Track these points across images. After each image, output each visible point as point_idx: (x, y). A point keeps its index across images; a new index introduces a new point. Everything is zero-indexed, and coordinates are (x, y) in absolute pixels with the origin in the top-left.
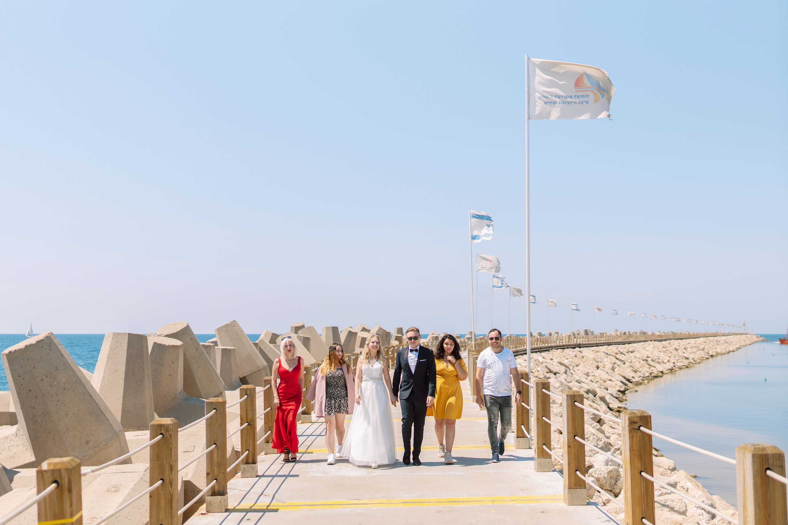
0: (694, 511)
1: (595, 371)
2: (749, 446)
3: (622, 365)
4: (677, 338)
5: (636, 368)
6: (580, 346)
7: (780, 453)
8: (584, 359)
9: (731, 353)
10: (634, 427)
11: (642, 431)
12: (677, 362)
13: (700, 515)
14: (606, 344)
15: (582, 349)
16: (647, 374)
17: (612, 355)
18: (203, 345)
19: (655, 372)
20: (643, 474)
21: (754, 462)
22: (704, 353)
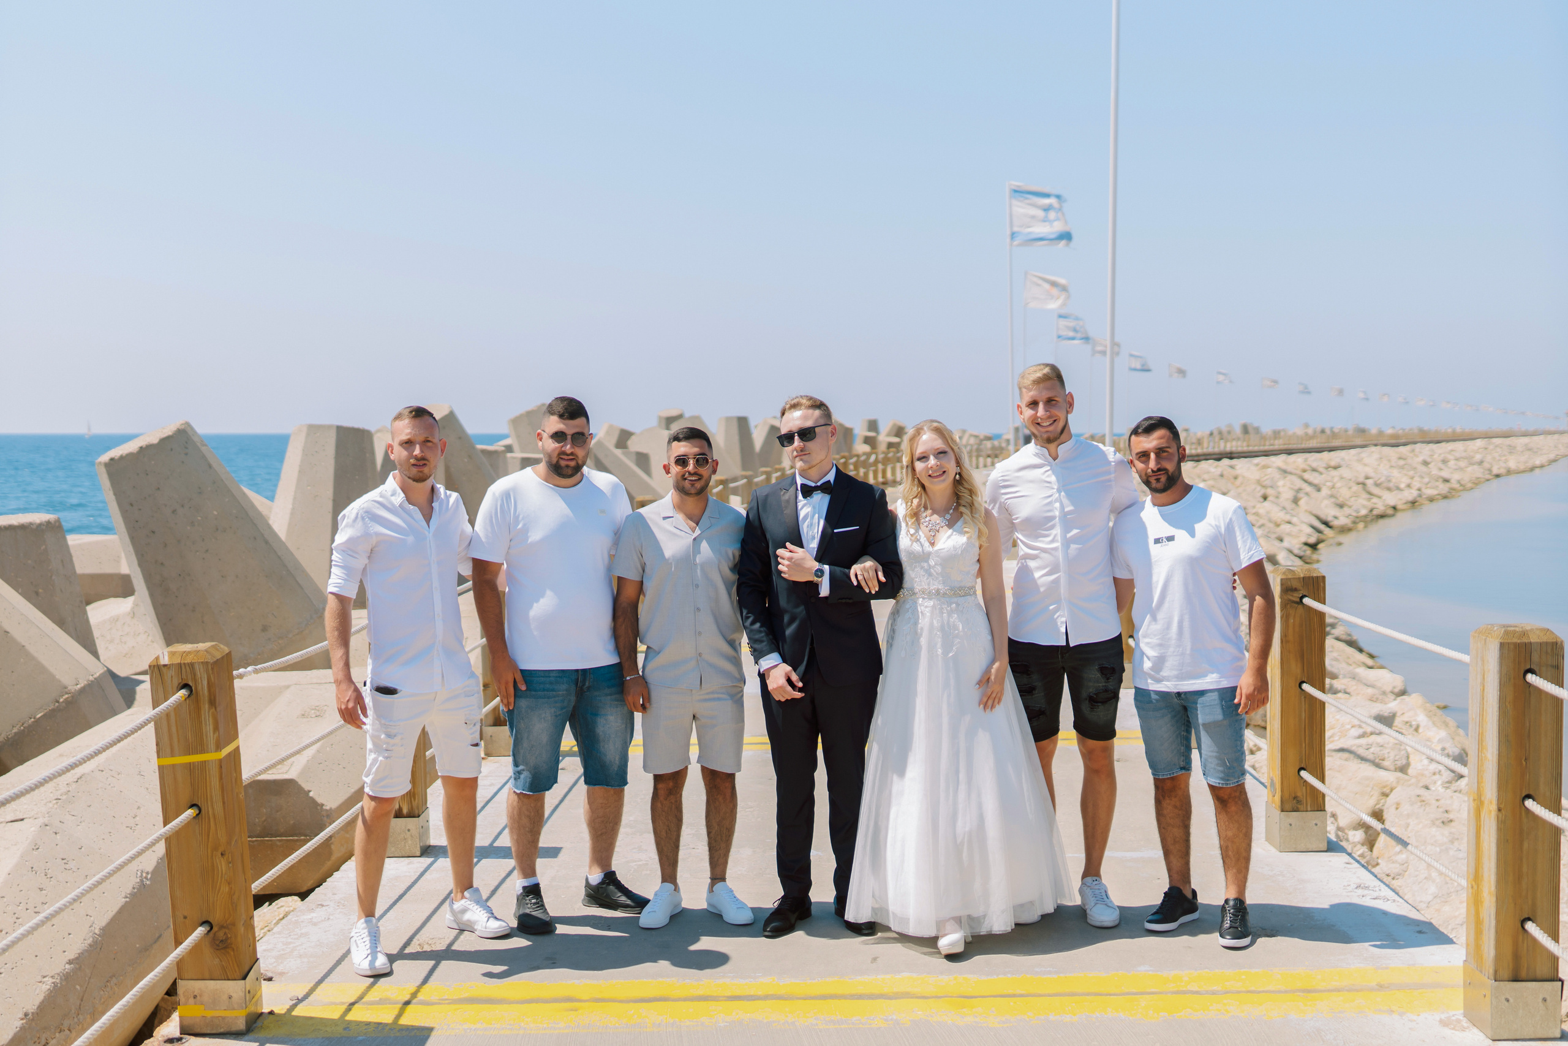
0: (1423, 765)
1: (1259, 505)
2: (1495, 628)
3: (1314, 494)
4: (1429, 439)
5: (1341, 499)
6: (1231, 456)
7: (1555, 641)
8: (1238, 482)
9: (1537, 471)
10: (1291, 598)
11: (1306, 605)
12: (1426, 488)
13: (1434, 774)
14: (1284, 452)
15: (1234, 462)
16: (1364, 512)
17: (1295, 474)
18: (483, 451)
19: (1380, 508)
20: (1305, 686)
21: (1502, 657)
22: (1482, 470)
